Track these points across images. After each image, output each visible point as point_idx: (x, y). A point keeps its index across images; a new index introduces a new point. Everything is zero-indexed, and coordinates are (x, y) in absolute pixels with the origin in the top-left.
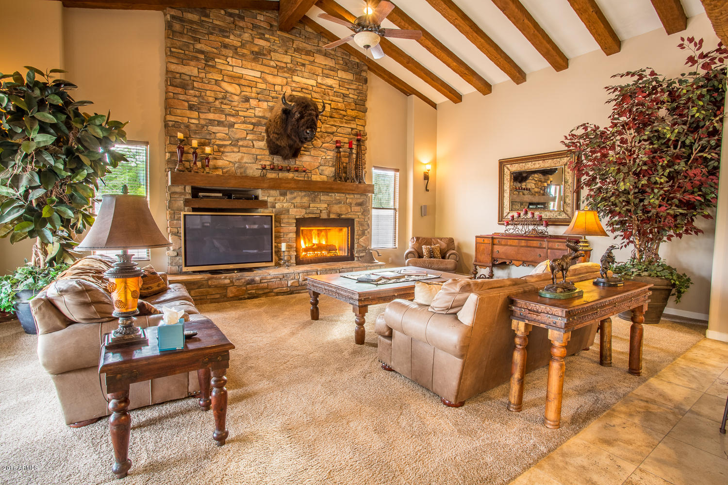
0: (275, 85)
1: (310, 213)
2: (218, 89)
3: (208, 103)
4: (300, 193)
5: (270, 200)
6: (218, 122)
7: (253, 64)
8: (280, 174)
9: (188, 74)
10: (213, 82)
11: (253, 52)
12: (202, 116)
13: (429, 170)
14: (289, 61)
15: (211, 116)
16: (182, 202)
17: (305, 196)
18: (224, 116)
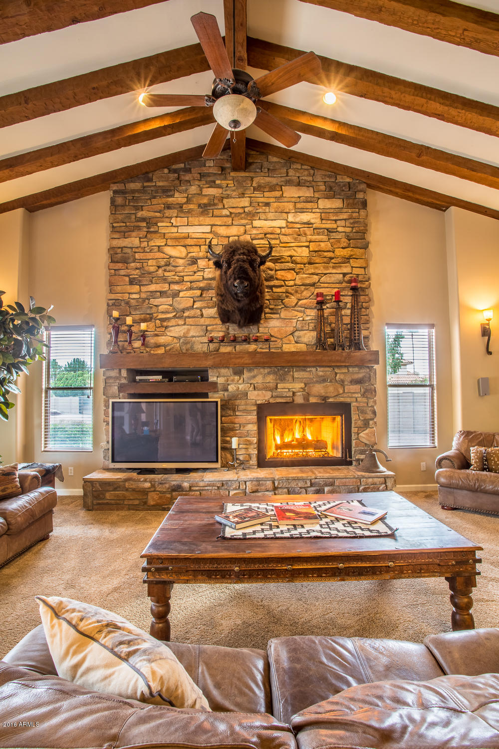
0: (229, 237)
1: (277, 397)
2: (162, 255)
3: (150, 273)
4: (262, 370)
5: (221, 380)
6: (161, 292)
7: (201, 218)
8: (238, 347)
9: (129, 246)
10: (156, 249)
11: (200, 205)
12: (144, 289)
13: (489, 320)
14: (247, 204)
15: (153, 287)
16: (116, 387)
17: (269, 373)
18: (167, 285)
